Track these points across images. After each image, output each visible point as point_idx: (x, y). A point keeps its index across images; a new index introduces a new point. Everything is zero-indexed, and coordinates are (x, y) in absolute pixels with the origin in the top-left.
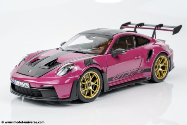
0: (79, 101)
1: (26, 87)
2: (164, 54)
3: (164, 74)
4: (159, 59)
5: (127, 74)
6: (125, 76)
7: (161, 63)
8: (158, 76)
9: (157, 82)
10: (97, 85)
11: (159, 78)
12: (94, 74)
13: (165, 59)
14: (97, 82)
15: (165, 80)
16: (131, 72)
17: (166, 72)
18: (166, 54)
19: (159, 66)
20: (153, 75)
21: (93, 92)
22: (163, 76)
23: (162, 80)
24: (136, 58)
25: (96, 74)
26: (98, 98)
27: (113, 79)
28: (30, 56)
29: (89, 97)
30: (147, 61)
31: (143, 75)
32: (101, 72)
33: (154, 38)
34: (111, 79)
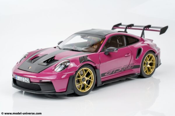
0: (75, 94)
1: (26, 82)
2: (151, 52)
3: (152, 70)
4: (147, 56)
5: (118, 70)
6: (116, 72)
7: (149, 60)
8: (146, 72)
9: (146, 77)
10: (91, 80)
11: (147, 73)
12: (88, 70)
13: (153, 56)
14: (91, 77)
15: (153, 76)
16: (122, 69)
17: (153, 68)
18: (153, 52)
19: (147, 63)
20: (142, 71)
21: (87, 86)
22: (151, 72)
23: (150, 76)
24: (126, 55)
25: (90, 70)
26: (91, 92)
27: (106, 75)
28: (30, 54)
29: (83, 91)
30: (136, 58)
31: (132, 71)
32: (95, 69)
33: (143, 38)
34: (103, 75)
